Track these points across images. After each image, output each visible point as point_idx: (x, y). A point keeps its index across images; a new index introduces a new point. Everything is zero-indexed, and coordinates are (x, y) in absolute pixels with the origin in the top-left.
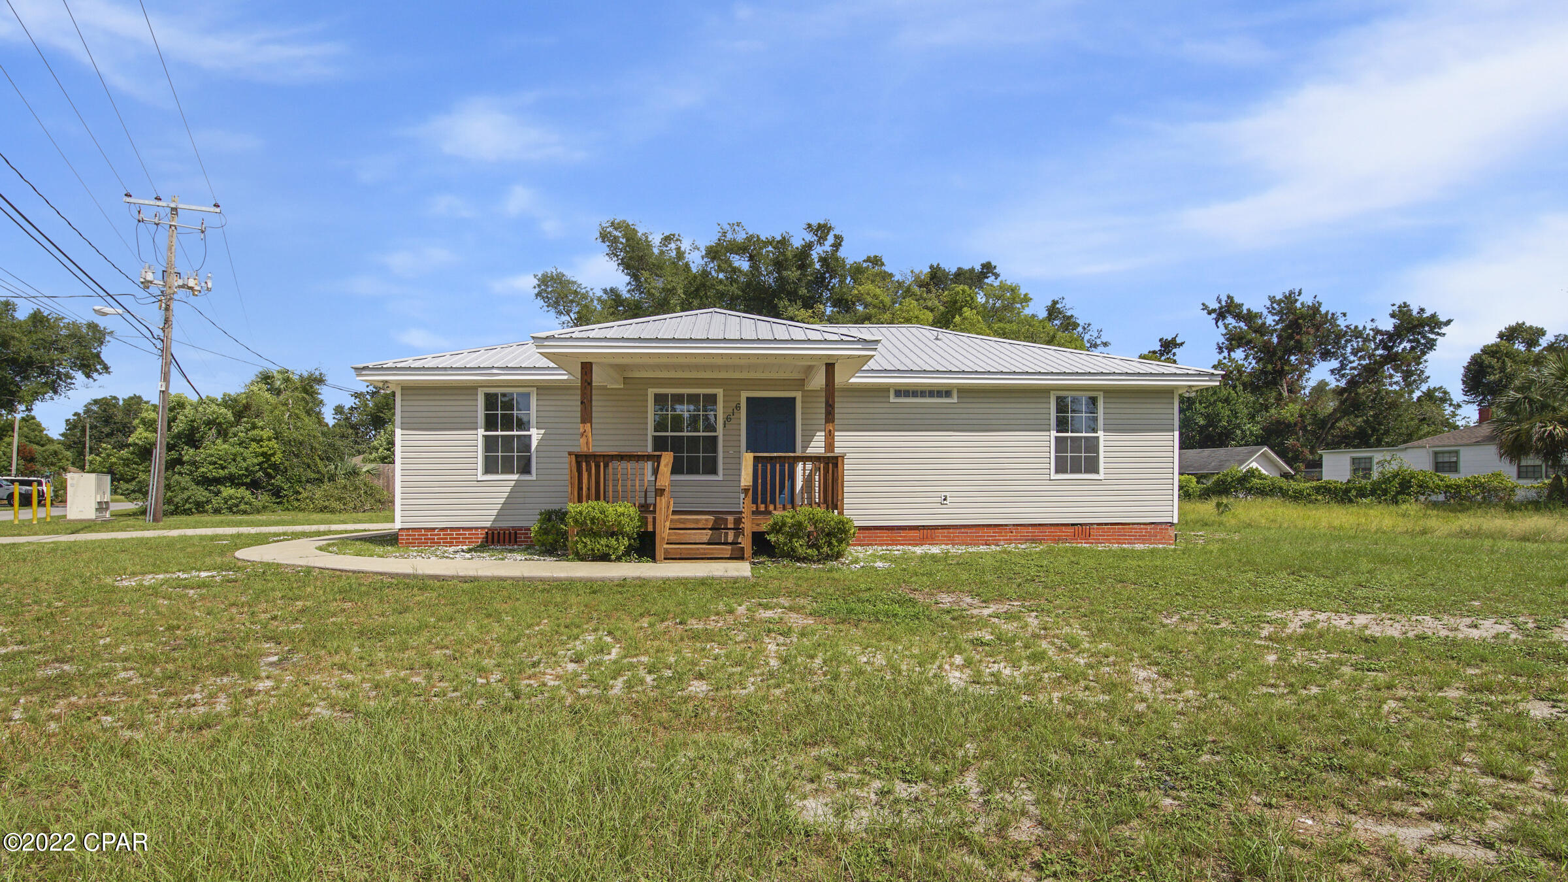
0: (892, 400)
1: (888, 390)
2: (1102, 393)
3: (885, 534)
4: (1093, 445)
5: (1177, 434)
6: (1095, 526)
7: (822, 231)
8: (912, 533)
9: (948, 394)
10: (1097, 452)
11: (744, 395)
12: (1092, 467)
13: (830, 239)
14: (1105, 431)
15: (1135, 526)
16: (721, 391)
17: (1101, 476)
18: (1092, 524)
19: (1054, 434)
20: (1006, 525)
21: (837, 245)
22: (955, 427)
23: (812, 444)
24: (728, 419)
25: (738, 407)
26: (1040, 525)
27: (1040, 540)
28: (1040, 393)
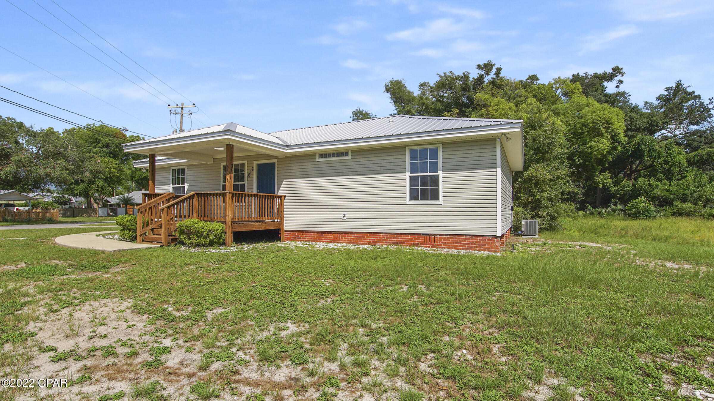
0: (317, 160)
1: (315, 155)
2: (441, 145)
3: (316, 235)
4: (435, 181)
5: (499, 170)
6: (438, 236)
7: (487, 67)
8: (329, 236)
9: (346, 154)
10: (438, 185)
11: (255, 163)
12: (435, 196)
13: (494, 70)
14: (443, 170)
15: (468, 237)
16: (246, 161)
17: (441, 201)
18: (436, 234)
19: (408, 174)
20: (380, 233)
21: (498, 73)
22: (350, 173)
23: (282, 186)
24: (249, 175)
25: (253, 169)
26: (401, 234)
27: (402, 243)
28: (400, 149)
